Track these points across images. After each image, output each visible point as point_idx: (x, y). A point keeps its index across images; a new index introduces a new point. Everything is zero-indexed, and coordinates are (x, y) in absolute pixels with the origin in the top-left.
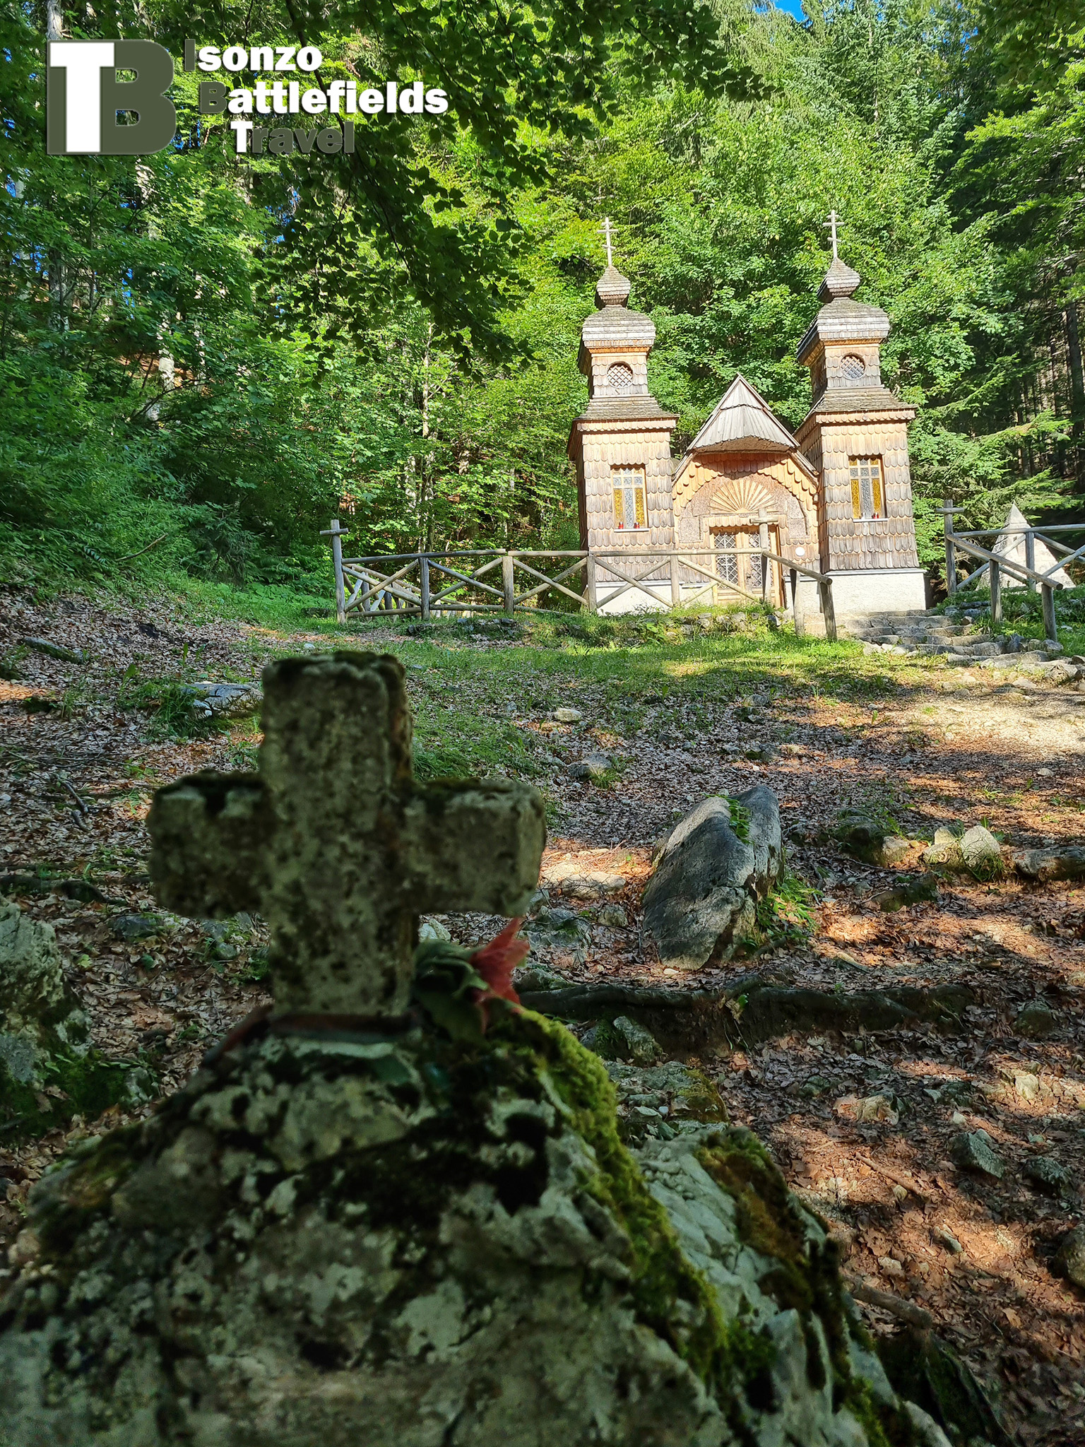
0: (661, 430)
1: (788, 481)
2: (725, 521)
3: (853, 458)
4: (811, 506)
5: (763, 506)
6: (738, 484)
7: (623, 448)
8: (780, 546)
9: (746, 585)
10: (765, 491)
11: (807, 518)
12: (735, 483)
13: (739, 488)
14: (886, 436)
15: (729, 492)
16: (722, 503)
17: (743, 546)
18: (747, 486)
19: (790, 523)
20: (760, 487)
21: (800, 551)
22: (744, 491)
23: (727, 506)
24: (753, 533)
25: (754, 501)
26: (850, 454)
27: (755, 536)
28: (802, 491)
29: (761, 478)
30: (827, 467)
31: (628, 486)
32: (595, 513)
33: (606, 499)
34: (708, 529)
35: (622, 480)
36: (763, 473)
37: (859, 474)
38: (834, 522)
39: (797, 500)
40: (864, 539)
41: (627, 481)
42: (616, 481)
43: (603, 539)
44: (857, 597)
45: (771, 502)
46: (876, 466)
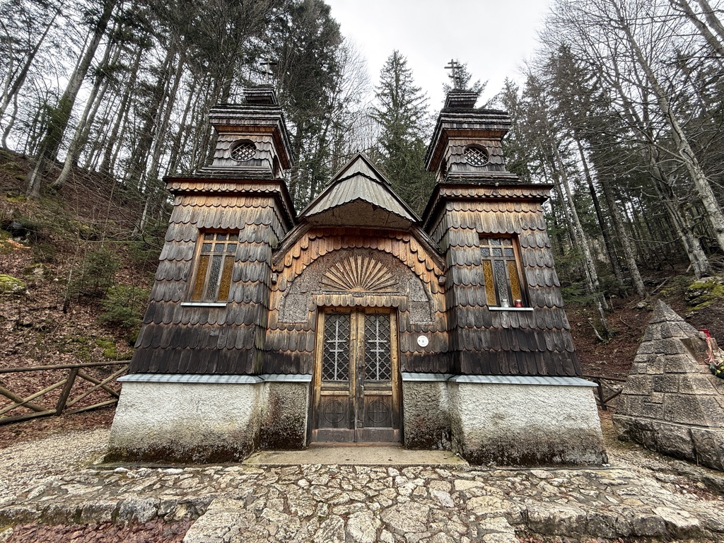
0: (264, 195)
1: (410, 259)
2: (336, 299)
3: (484, 237)
4: (437, 288)
5: (382, 285)
6: (356, 260)
7: (219, 211)
8: (399, 333)
9: (357, 378)
10: (385, 269)
11: (432, 302)
12: (352, 260)
13: (356, 264)
14: (520, 215)
15: (344, 268)
16: (336, 280)
17: (357, 329)
18: (366, 264)
19: (412, 306)
20: (379, 265)
21: (423, 341)
22: (362, 268)
23: (341, 283)
24: (370, 315)
25: (372, 279)
26: (480, 231)
27: (372, 318)
28: (426, 272)
29: (381, 256)
30: (453, 244)
31: (218, 253)
32: (164, 281)
33: (183, 266)
34: (315, 308)
35: (214, 246)
36: (384, 250)
37: (492, 254)
38: (464, 309)
39: (420, 281)
40: (505, 333)
41: (220, 247)
42: (207, 247)
43: (164, 315)
44: (502, 419)
45: (391, 282)
46: (511, 247)
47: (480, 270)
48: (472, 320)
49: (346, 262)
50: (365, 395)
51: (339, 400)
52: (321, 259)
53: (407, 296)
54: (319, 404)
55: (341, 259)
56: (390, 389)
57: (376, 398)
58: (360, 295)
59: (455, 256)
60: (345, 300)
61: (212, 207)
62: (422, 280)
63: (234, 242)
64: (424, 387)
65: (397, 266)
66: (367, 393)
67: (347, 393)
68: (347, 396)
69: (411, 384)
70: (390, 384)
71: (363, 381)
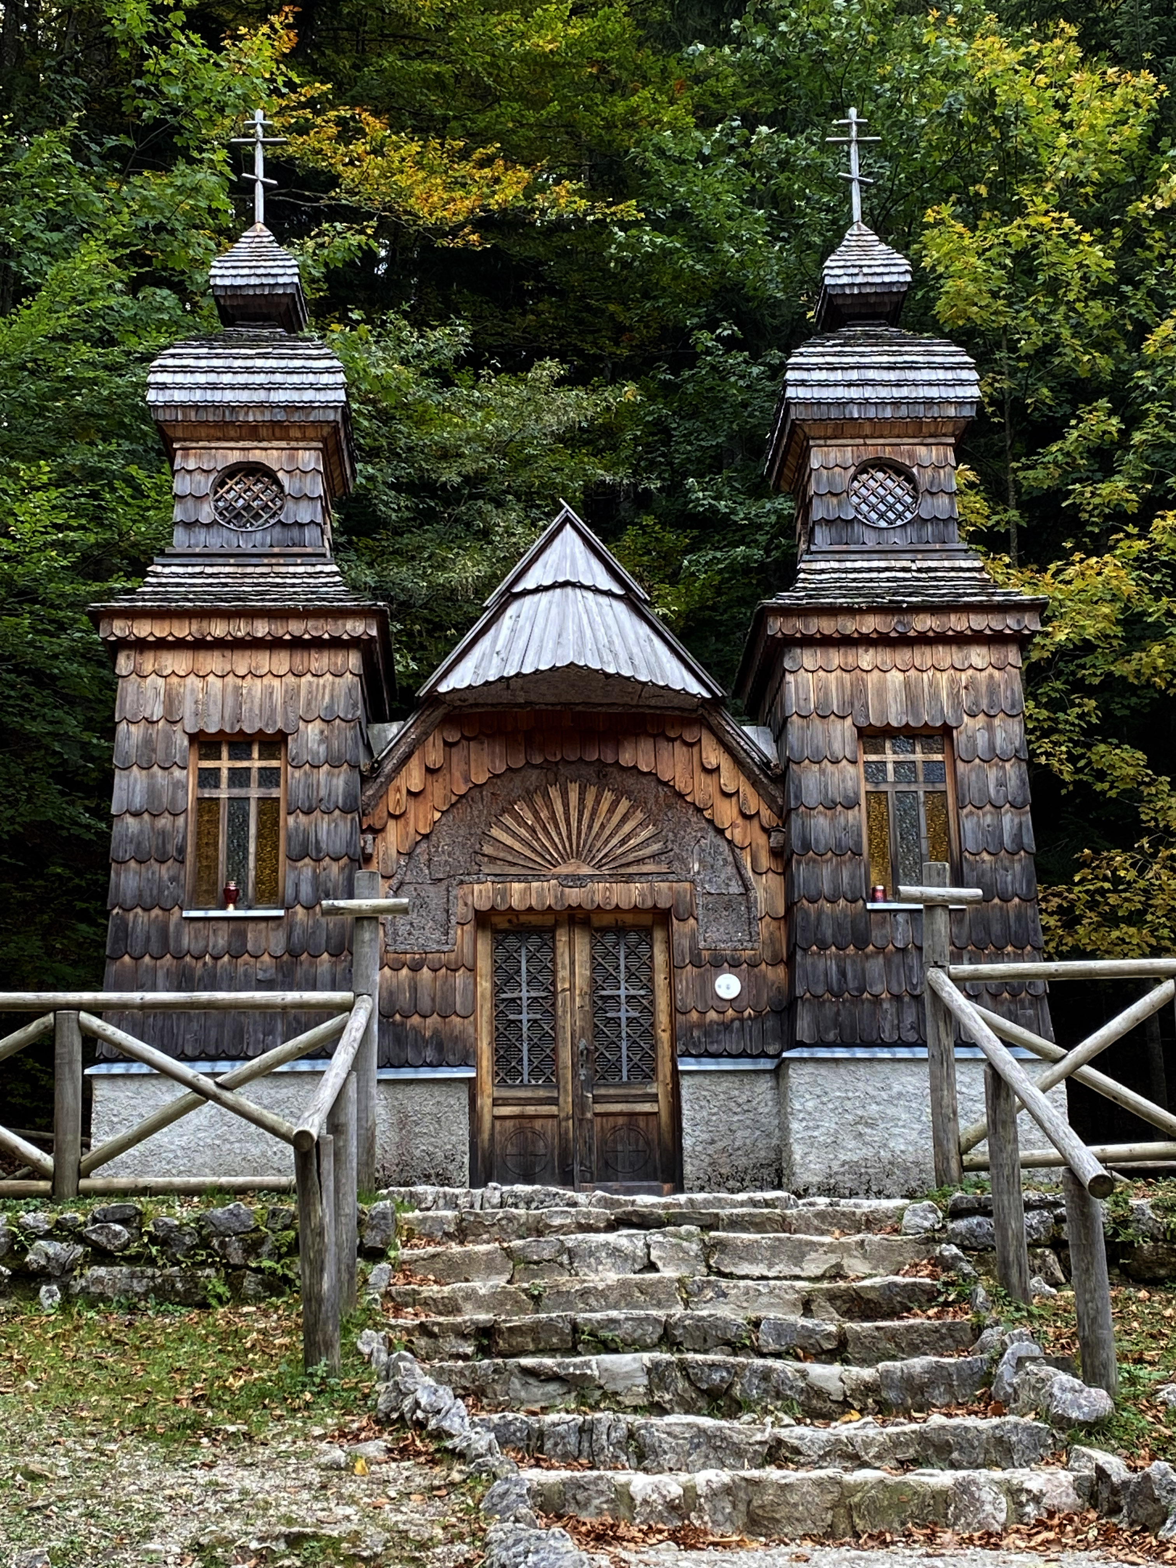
0: (336, 644)
1: (700, 789)
2: (520, 894)
3: (870, 735)
4: (765, 862)
5: (631, 857)
6: (565, 794)
7: (230, 689)
8: (673, 969)
9: (575, 1075)
10: (640, 815)
11: (752, 894)
12: (554, 793)
13: (566, 805)
14: (964, 677)
15: (536, 815)
16: (517, 846)
17: (572, 963)
18: (589, 803)
19: (706, 907)
20: (624, 805)
21: (728, 985)
22: (581, 813)
23: (528, 853)
24: (604, 930)
25: (607, 842)
26: (863, 723)
27: (610, 939)
28: (740, 821)
29: (630, 782)
30: (796, 757)
31: (237, 792)
32: (133, 864)
33: (169, 826)
34: (471, 915)
35: (225, 774)
36: (635, 767)
37: (891, 777)
38: (812, 908)
39: (725, 844)
40: (897, 959)
41: (239, 777)
42: (208, 778)
43: (148, 939)
44: (871, 1126)
45: (656, 847)
46: (939, 757)
47: (858, 817)
48: (828, 932)
49: (539, 801)
50: (596, 1115)
51: (538, 1124)
52: (476, 793)
53: (692, 882)
54: (492, 1135)
55: (528, 791)
56: (654, 1098)
57: (621, 1120)
58: (578, 880)
59: (799, 787)
60: (540, 894)
61: (211, 678)
62: (730, 842)
63: (274, 763)
64: (725, 1084)
65: (670, 807)
66: (599, 1108)
67: (554, 1109)
68: (553, 1117)
69: (697, 1080)
70: (652, 1089)
71: (590, 1084)
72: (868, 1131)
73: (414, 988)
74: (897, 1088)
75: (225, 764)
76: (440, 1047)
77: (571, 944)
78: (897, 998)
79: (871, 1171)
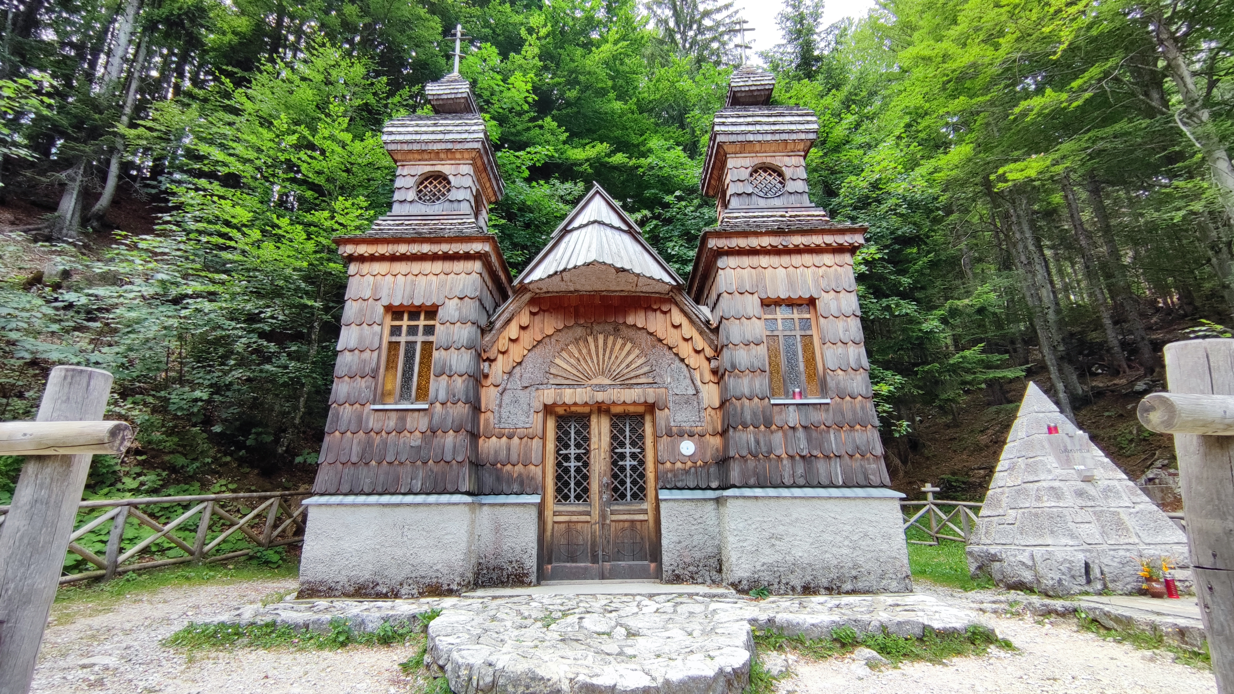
1: (672, 337)
2: (570, 395)
4: (708, 376)
5: (632, 374)
6: (596, 340)
7: (409, 282)
8: (656, 437)
9: (601, 498)
10: (637, 352)
11: (700, 395)
12: (590, 339)
13: (597, 347)
14: (821, 271)
15: (580, 351)
16: (569, 368)
17: (600, 434)
18: (610, 344)
19: (674, 402)
20: (629, 346)
21: (687, 447)
22: (605, 351)
23: (575, 372)
24: (617, 416)
25: (619, 366)
26: (764, 296)
27: (620, 421)
28: (693, 354)
29: (631, 333)
30: (726, 316)
31: (411, 338)
32: (346, 378)
33: (368, 358)
34: (541, 407)
35: (404, 329)
36: (635, 325)
37: (780, 327)
38: (738, 403)
39: (684, 367)
40: (790, 432)
41: (413, 330)
42: (396, 331)
43: (350, 421)
44: (780, 539)
45: (646, 369)
46: (808, 316)
47: (762, 350)
48: (748, 417)
49: (582, 344)
50: (613, 521)
51: (579, 526)
52: (547, 340)
53: (667, 388)
54: (553, 533)
55: (576, 339)
56: (645, 512)
57: (627, 525)
58: (602, 388)
59: (728, 333)
60: (581, 395)
61: (399, 276)
62: (687, 366)
63: (431, 323)
64: (688, 506)
65: (654, 347)
66: (614, 517)
67: (588, 518)
68: (588, 522)
69: (671, 504)
70: (644, 506)
71: (609, 503)
72: (777, 542)
73: (509, 449)
74: (795, 516)
75: (405, 323)
76: (522, 483)
77: (599, 422)
78: (792, 457)
79: (781, 569)
